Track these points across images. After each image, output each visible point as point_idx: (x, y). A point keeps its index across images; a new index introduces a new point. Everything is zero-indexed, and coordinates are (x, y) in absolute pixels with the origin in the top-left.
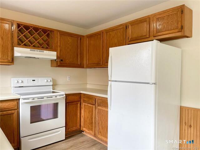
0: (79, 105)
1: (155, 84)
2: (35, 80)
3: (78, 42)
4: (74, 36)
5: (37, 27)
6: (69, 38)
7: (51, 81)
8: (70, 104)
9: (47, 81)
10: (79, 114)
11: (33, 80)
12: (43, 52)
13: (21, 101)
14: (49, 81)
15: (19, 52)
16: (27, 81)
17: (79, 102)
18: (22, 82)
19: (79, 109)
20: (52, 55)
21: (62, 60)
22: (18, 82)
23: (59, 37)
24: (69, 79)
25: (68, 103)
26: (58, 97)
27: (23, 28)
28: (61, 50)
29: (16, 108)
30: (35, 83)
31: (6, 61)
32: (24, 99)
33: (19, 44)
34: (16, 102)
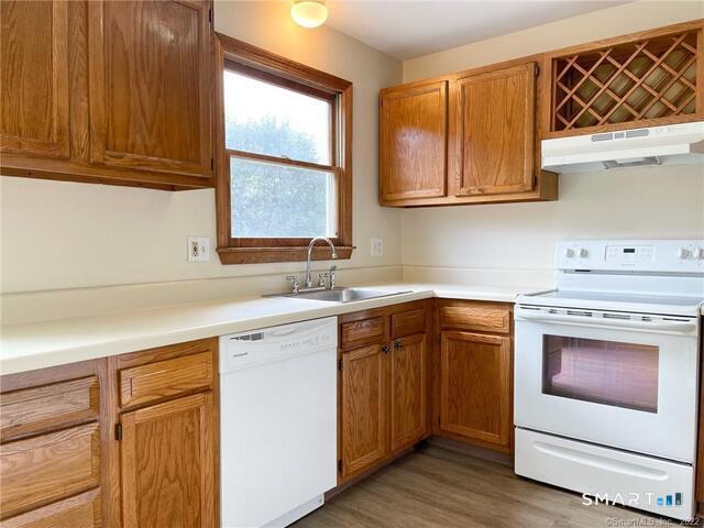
2: (632, 251)
11: (626, 251)
12: (646, 133)
15: (558, 151)
16: (604, 252)
18: (584, 254)
22: (570, 254)
26: (657, 322)
27: (571, 64)
29: (506, 330)
30: (631, 262)
31: (516, 187)
32: (524, 306)
33: (560, 127)
34: (506, 313)
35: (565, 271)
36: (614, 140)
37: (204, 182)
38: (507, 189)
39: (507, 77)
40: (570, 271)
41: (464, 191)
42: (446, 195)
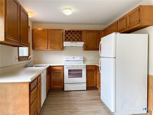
0: (95, 72)
1: (114, 58)
3: (97, 35)
4: (94, 32)
5: (74, 30)
6: (91, 33)
7: (82, 58)
8: (89, 71)
9: (80, 58)
10: (95, 77)
12: (77, 43)
13: (65, 67)
14: (81, 58)
15: (66, 44)
16: (71, 58)
17: (95, 71)
18: (68, 58)
19: (95, 74)
20: (81, 44)
21: (87, 47)
22: (66, 58)
23: (85, 34)
24: (94, 57)
25: (88, 70)
26: (82, 66)
27: (67, 32)
28: (86, 41)
29: (62, 70)
30: (74, 59)
31: (60, 48)
32: (66, 66)
33: (66, 40)
34: (62, 67)
35: (65, 61)
36: (73, 43)
37: (27, 46)
38: (59, 48)
39: (58, 32)
40: (66, 61)
41: (51, 48)
42: (48, 49)
